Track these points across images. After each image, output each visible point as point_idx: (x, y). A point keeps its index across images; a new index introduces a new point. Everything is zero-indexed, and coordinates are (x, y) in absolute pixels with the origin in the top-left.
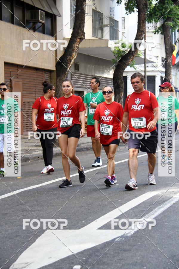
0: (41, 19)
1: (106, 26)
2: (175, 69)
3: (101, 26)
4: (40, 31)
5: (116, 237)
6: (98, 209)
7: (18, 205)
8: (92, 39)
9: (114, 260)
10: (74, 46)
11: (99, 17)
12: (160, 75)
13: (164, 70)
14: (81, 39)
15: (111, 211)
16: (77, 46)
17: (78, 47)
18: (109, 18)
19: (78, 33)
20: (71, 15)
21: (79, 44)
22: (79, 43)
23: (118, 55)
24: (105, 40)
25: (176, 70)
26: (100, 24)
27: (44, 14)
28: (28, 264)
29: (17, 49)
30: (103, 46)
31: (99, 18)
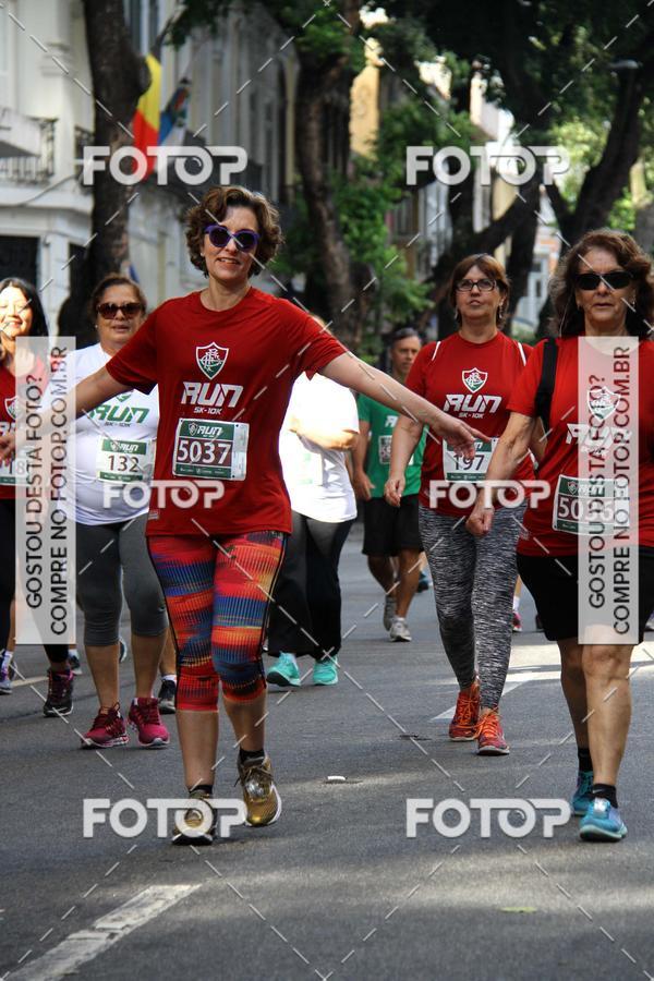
2: (157, 207)
12: (64, 235)
13: (86, 204)
25: (164, 208)
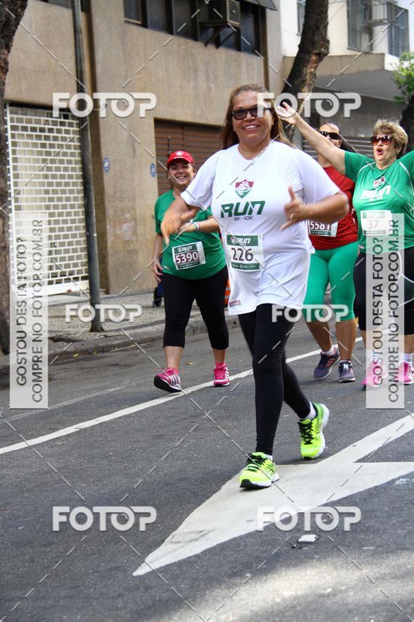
0: (231, 19)
1: (381, 23)
3: (368, 24)
4: (229, 46)
5: (397, 476)
6: (360, 422)
7: (185, 419)
8: (346, 56)
9: (391, 523)
10: (306, 72)
11: (362, 3)
14: (321, 56)
15: (388, 424)
16: (311, 72)
17: (315, 75)
18: (386, 6)
19: (313, 43)
20: (298, 4)
21: (315, 68)
22: (315, 65)
23: (406, 86)
24: (377, 54)
26: (365, 19)
27: (239, 7)
28: (203, 533)
29: (181, 88)
30: (372, 69)
31: (363, 7)
